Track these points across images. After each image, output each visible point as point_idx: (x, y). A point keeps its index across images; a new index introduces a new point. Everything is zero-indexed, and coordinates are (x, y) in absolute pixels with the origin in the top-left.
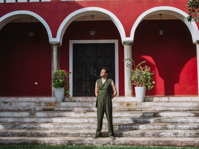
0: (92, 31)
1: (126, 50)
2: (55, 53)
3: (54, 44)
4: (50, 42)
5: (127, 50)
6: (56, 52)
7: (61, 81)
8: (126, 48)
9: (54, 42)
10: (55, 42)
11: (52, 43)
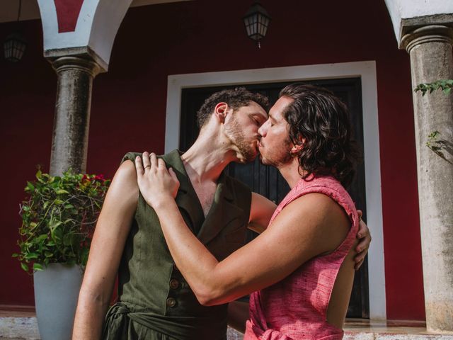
0: (252, 15)
1: (421, 64)
2: (65, 102)
3: (63, 56)
4: (48, 51)
5: (426, 64)
6: (72, 97)
7: (54, 225)
8: (420, 56)
9: (63, 50)
10: (69, 49)
11: (54, 55)
